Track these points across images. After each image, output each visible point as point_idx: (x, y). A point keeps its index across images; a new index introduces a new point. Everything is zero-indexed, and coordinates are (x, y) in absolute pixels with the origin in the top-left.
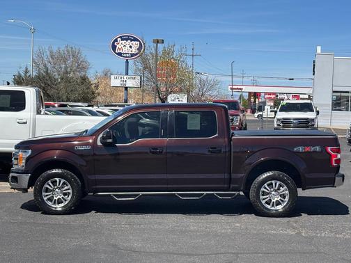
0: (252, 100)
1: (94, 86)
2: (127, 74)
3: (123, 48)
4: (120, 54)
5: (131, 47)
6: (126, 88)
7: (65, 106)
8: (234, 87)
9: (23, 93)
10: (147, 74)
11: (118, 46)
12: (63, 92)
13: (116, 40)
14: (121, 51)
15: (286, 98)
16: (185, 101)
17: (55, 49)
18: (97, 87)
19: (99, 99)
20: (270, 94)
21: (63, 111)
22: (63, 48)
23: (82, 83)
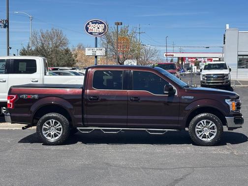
0: (180, 63)
1: (73, 55)
2: (96, 47)
3: (93, 29)
4: (91, 33)
5: (98, 28)
6: (96, 57)
7: (57, 69)
8: (168, 54)
9: (35, 61)
10: (110, 46)
11: (90, 28)
12: (54, 59)
13: (88, 24)
14: (92, 31)
15: (203, 61)
16: (135, 64)
17: (44, 31)
18: (76, 56)
19: (77, 64)
20: (192, 58)
21: (56, 73)
22: (50, 30)
23: (66, 54)
